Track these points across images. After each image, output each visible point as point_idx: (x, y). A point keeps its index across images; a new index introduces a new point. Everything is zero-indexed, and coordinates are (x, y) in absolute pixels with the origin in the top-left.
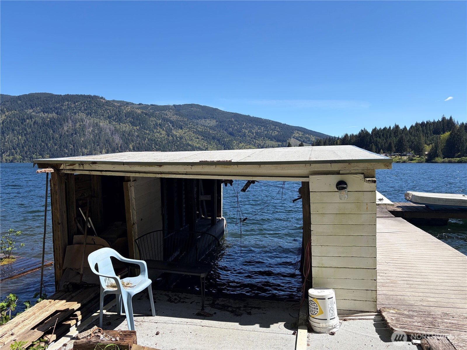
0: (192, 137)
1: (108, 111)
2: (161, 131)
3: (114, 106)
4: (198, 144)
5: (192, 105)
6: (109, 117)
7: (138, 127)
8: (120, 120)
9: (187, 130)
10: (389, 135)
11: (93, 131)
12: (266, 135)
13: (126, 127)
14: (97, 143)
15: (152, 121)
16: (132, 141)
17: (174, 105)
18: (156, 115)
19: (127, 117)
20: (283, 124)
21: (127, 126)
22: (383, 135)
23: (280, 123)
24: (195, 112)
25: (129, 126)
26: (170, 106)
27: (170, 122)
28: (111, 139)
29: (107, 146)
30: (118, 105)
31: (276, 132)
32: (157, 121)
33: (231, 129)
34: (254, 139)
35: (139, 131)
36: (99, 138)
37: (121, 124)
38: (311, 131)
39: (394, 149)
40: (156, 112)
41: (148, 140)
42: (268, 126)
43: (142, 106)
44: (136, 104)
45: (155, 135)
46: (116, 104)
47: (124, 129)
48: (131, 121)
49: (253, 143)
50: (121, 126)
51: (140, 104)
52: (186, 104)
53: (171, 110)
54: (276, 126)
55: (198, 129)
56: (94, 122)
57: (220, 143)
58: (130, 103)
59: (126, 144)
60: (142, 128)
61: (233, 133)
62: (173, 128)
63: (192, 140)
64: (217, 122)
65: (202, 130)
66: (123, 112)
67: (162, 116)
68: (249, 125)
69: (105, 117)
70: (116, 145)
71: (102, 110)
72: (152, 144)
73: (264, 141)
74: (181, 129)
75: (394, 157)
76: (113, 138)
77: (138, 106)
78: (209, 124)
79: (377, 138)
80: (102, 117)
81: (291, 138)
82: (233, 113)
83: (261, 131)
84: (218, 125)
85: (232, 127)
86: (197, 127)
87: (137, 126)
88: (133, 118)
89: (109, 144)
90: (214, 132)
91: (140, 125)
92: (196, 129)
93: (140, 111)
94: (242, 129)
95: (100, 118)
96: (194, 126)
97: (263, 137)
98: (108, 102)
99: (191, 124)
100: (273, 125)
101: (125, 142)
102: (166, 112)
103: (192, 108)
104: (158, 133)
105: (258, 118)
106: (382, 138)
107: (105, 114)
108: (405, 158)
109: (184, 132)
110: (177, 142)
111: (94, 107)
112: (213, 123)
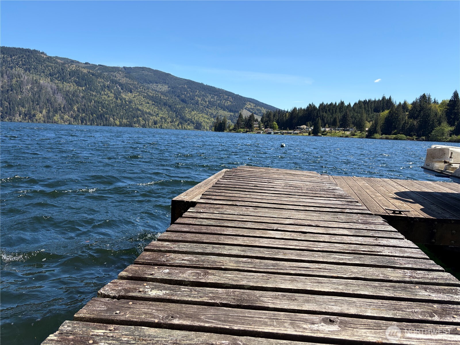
0: (142, 101)
1: (50, 68)
2: (109, 93)
3: (57, 63)
4: (148, 109)
5: (143, 69)
6: (51, 75)
7: (84, 88)
8: (63, 79)
9: (137, 94)
10: (334, 111)
11: (31, 88)
12: (218, 104)
13: (70, 87)
14: (37, 102)
15: (99, 82)
16: (77, 102)
17: (124, 67)
18: (104, 76)
19: (71, 76)
20: (236, 95)
21: (72, 86)
22: (329, 111)
23: (234, 94)
24: (146, 76)
25: (74, 85)
26: (120, 67)
27: (119, 85)
28: (53, 99)
29: (49, 106)
30: (61, 62)
31: (228, 102)
32: (105, 83)
33: (183, 96)
34: (207, 108)
35: (85, 92)
36: (39, 97)
37: (64, 83)
38: (262, 103)
39: (338, 124)
40: (104, 73)
41: (95, 102)
42: (222, 96)
43: (89, 65)
44: (81, 63)
45: (102, 98)
46: (59, 61)
47: (68, 89)
48: (76, 81)
49: (205, 111)
50: (64, 85)
51: (86, 63)
52: (137, 67)
53: (120, 72)
54: (229, 96)
55: (149, 94)
56: (33, 79)
57: (171, 109)
58: (76, 61)
59: (70, 105)
60: (88, 88)
61: (185, 100)
62: (122, 91)
63: (142, 104)
64: (169, 87)
65: (153, 95)
66: (66, 71)
67: (110, 77)
68: (202, 93)
69: (46, 74)
70: (59, 105)
71: (43, 66)
72: (99, 106)
73: (217, 110)
74: (131, 92)
75: (338, 131)
76: (55, 98)
77: (84, 65)
78: (160, 89)
79: (323, 112)
80: (42, 74)
81: (243, 109)
82: (186, 80)
83: (214, 100)
84: (170, 91)
85: (184, 93)
86: (148, 91)
87: (82, 87)
88: (78, 78)
89: (50, 103)
90: (165, 98)
91: (86, 86)
92: (147, 94)
93: (86, 71)
94: (195, 97)
95: (40, 75)
96: (144, 90)
97: (215, 107)
98: (49, 59)
99: (141, 88)
100: (226, 95)
101: (69, 103)
102: (115, 74)
103: (144, 72)
104: (106, 95)
105: (211, 87)
106: (328, 113)
107: (46, 71)
108: (348, 133)
109: (134, 96)
110: (126, 106)
111: (33, 62)
112: (165, 88)
